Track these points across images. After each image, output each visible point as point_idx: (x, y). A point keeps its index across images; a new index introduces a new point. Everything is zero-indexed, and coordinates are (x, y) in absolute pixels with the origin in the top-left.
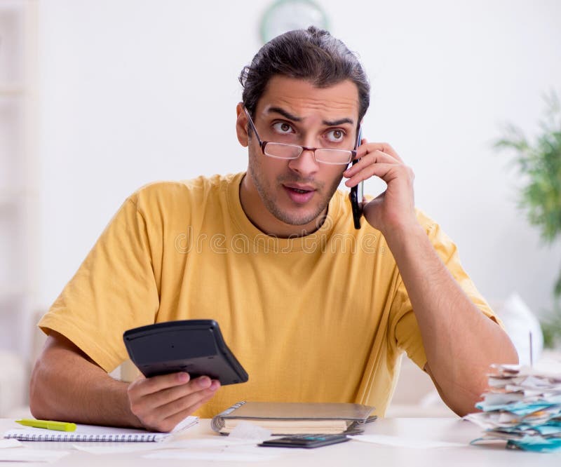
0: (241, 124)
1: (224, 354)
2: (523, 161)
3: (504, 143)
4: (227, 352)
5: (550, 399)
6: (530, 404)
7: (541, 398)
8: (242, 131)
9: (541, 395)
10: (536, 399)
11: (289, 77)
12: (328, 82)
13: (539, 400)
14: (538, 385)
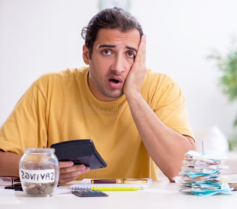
0: (85, 55)
1: (96, 155)
2: (220, 65)
3: (210, 57)
4: (97, 153)
5: (205, 171)
6: (197, 173)
7: (201, 170)
8: (86, 57)
9: (202, 170)
10: (199, 171)
11: (108, 28)
12: (127, 30)
13: (201, 171)
14: (201, 165)
